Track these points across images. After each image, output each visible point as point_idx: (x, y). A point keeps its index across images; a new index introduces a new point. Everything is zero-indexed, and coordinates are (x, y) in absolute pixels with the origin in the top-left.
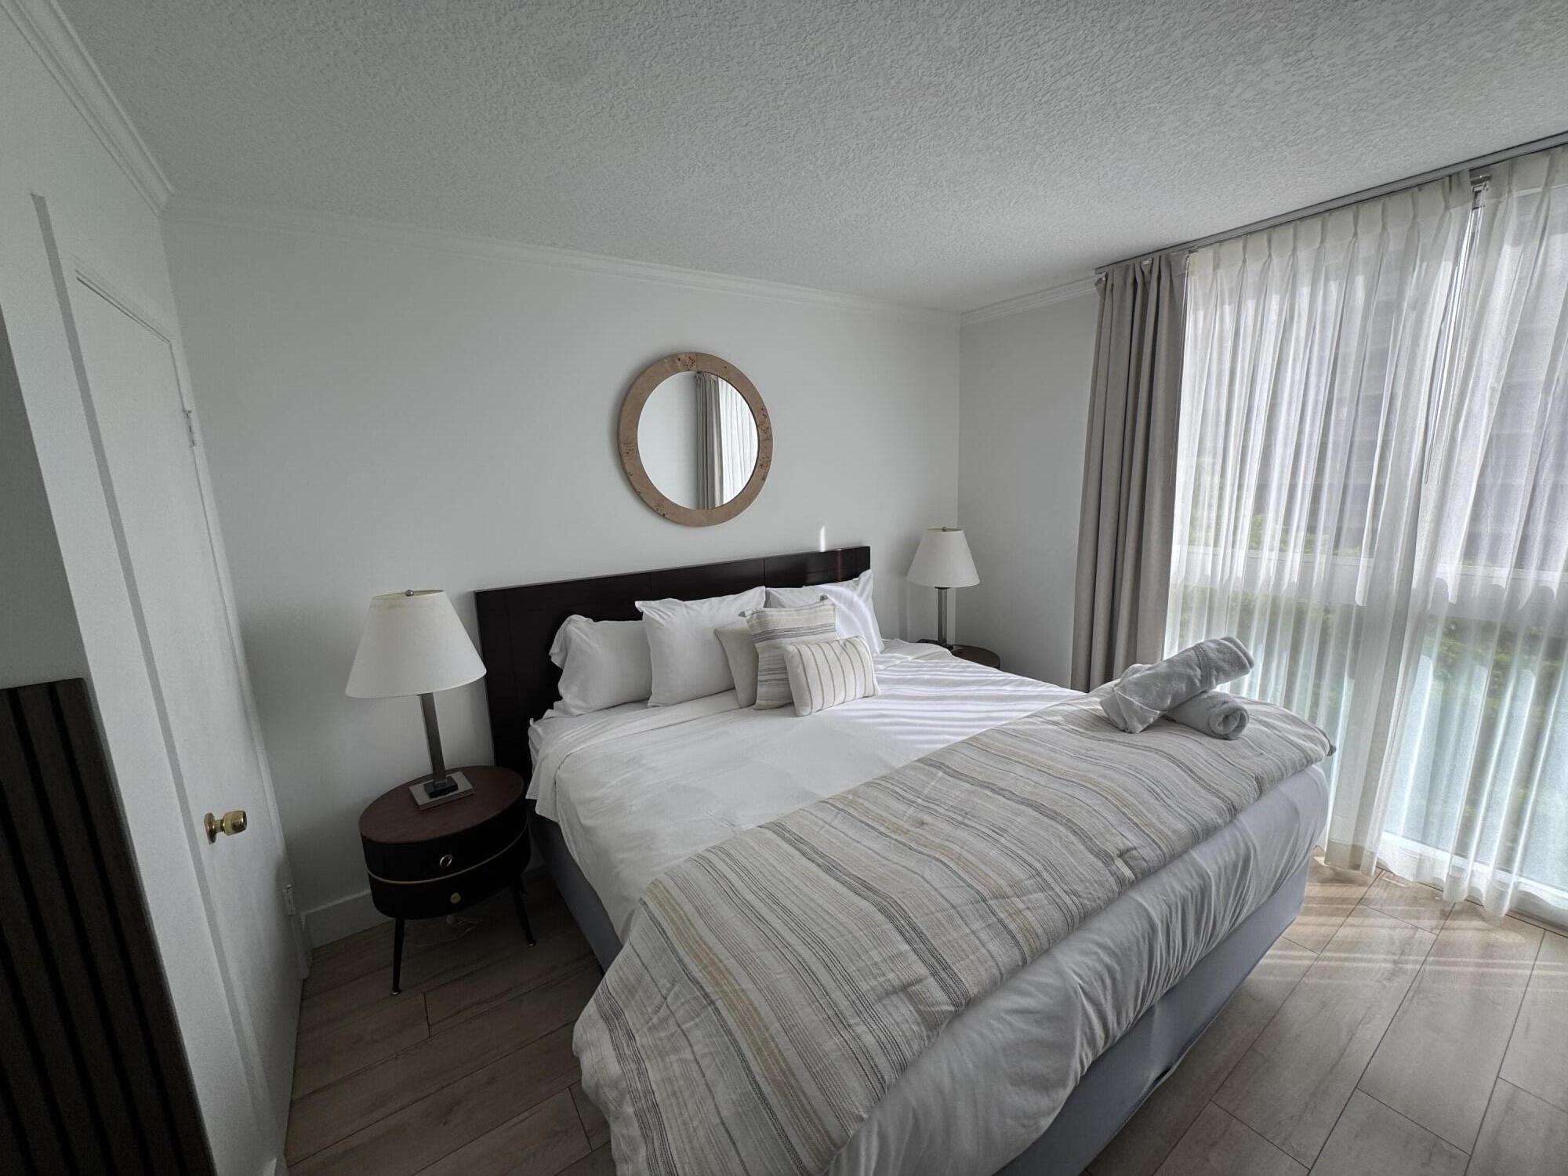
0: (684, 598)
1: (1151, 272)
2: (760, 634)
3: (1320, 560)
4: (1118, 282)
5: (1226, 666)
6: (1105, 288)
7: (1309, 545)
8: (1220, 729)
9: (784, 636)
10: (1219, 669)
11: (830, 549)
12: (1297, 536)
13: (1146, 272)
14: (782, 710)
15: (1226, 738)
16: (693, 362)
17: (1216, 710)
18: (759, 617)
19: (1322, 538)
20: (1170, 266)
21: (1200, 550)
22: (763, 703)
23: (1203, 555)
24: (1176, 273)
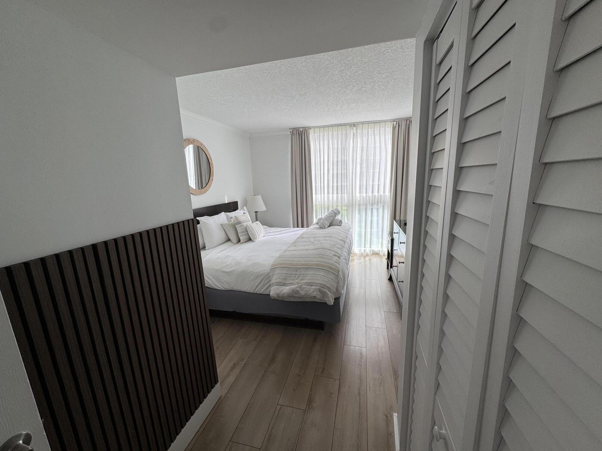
0: (210, 216)
1: (302, 132)
2: (237, 223)
3: (340, 195)
4: (295, 133)
5: (337, 213)
6: (292, 134)
7: (337, 193)
8: (339, 224)
9: (243, 222)
10: (337, 214)
11: (228, 202)
12: (335, 192)
13: (301, 132)
14: (247, 243)
15: (340, 226)
16: (194, 142)
17: (338, 221)
18: (236, 218)
19: (339, 192)
20: (306, 131)
21: (318, 195)
22: (243, 241)
23: (319, 196)
24: (308, 133)
